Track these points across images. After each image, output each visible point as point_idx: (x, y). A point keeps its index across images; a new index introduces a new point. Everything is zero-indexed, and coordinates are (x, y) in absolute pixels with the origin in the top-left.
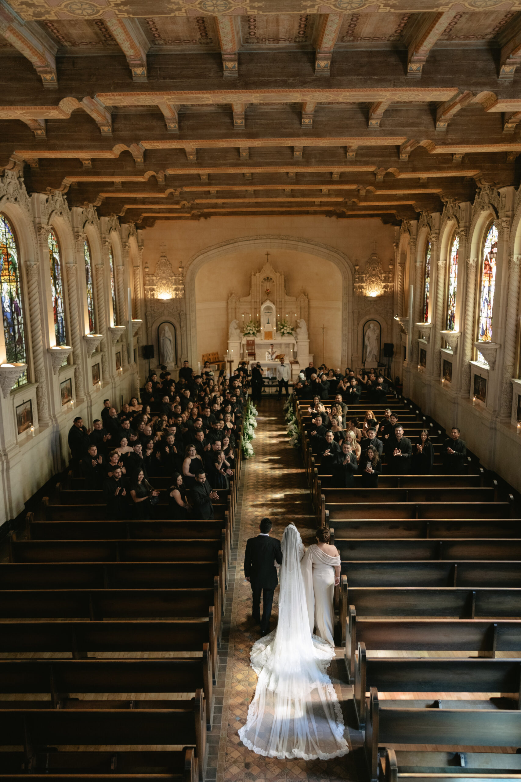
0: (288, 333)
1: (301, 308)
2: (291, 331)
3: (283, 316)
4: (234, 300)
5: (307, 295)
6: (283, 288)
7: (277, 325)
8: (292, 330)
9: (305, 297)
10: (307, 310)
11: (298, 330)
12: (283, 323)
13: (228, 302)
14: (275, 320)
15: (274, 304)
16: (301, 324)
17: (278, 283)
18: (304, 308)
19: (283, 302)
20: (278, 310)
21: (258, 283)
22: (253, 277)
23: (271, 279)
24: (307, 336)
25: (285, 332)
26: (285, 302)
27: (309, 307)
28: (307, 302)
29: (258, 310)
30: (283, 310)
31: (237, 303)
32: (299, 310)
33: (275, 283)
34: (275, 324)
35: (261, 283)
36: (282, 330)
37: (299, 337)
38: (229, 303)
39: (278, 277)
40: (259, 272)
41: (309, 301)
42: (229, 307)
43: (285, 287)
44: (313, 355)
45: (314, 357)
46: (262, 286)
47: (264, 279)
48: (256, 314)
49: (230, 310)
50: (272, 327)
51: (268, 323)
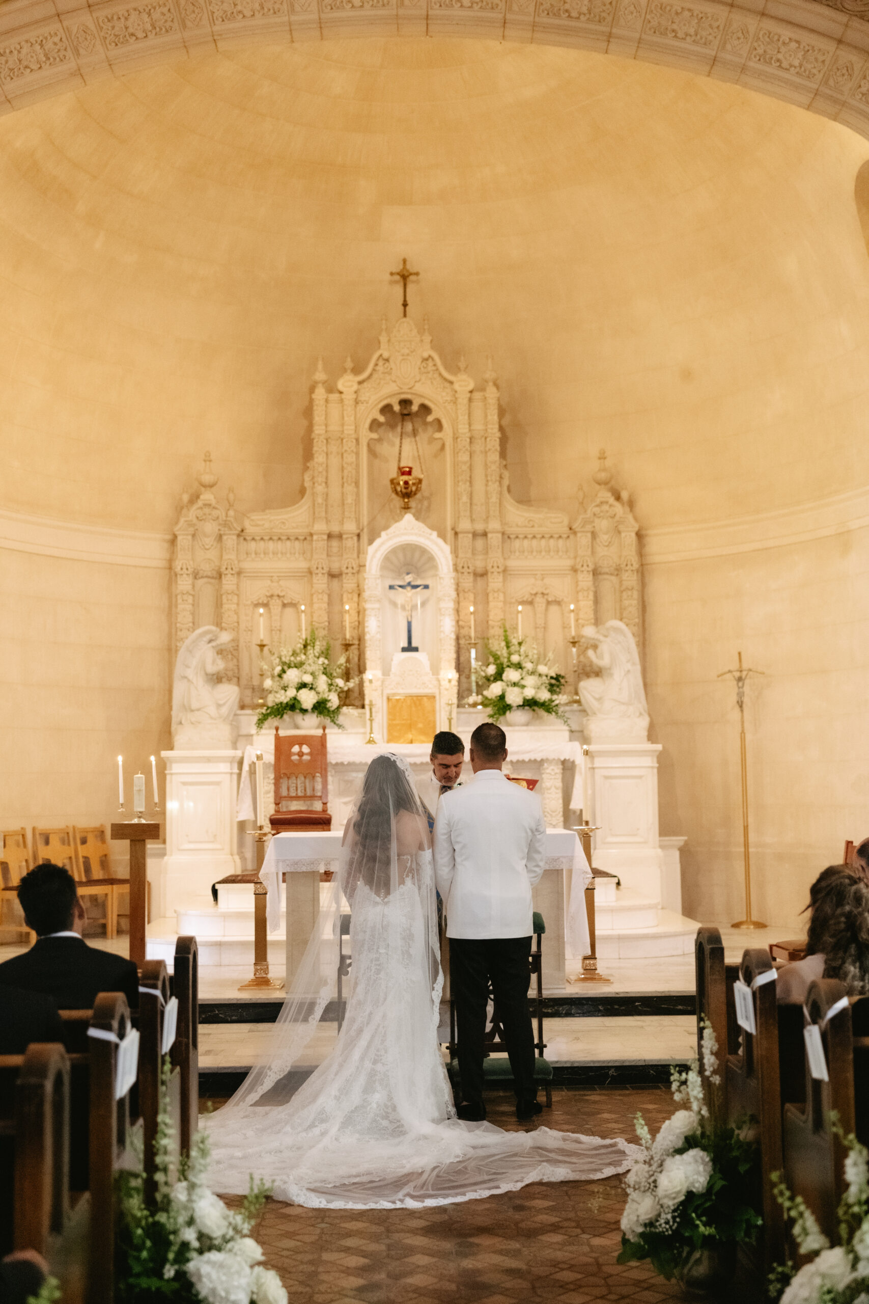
0: (531, 704)
1: (596, 573)
2: (544, 695)
3: (496, 613)
4: (210, 528)
5: (631, 504)
6: (495, 457)
7: (461, 667)
8: (556, 683)
9: (618, 508)
10: (630, 579)
11: (589, 688)
12: (498, 646)
13: (173, 541)
14: (448, 626)
15: (442, 535)
16: (605, 647)
17: (463, 429)
18: (618, 571)
19: (495, 539)
20: (468, 582)
21: (349, 429)
22: (320, 394)
23: (425, 409)
24: (644, 723)
25: (514, 697)
26: (506, 537)
27: (643, 571)
28: (629, 537)
29: (349, 583)
30: (495, 581)
31: (230, 540)
32: (586, 580)
33: (447, 434)
34: (450, 655)
35: (366, 435)
36: (495, 689)
37: (595, 727)
38: (183, 541)
39: (463, 399)
40: (356, 370)
41: (640, 536)
42: (178, 565)
43: (503, 454)
44: (680, 840)
45: (687, 855)
46: (372, 453)
47: (386, 409)
48: (333, 601)
49: (184, 584)
50: (435, 670)
51: (410, 648)
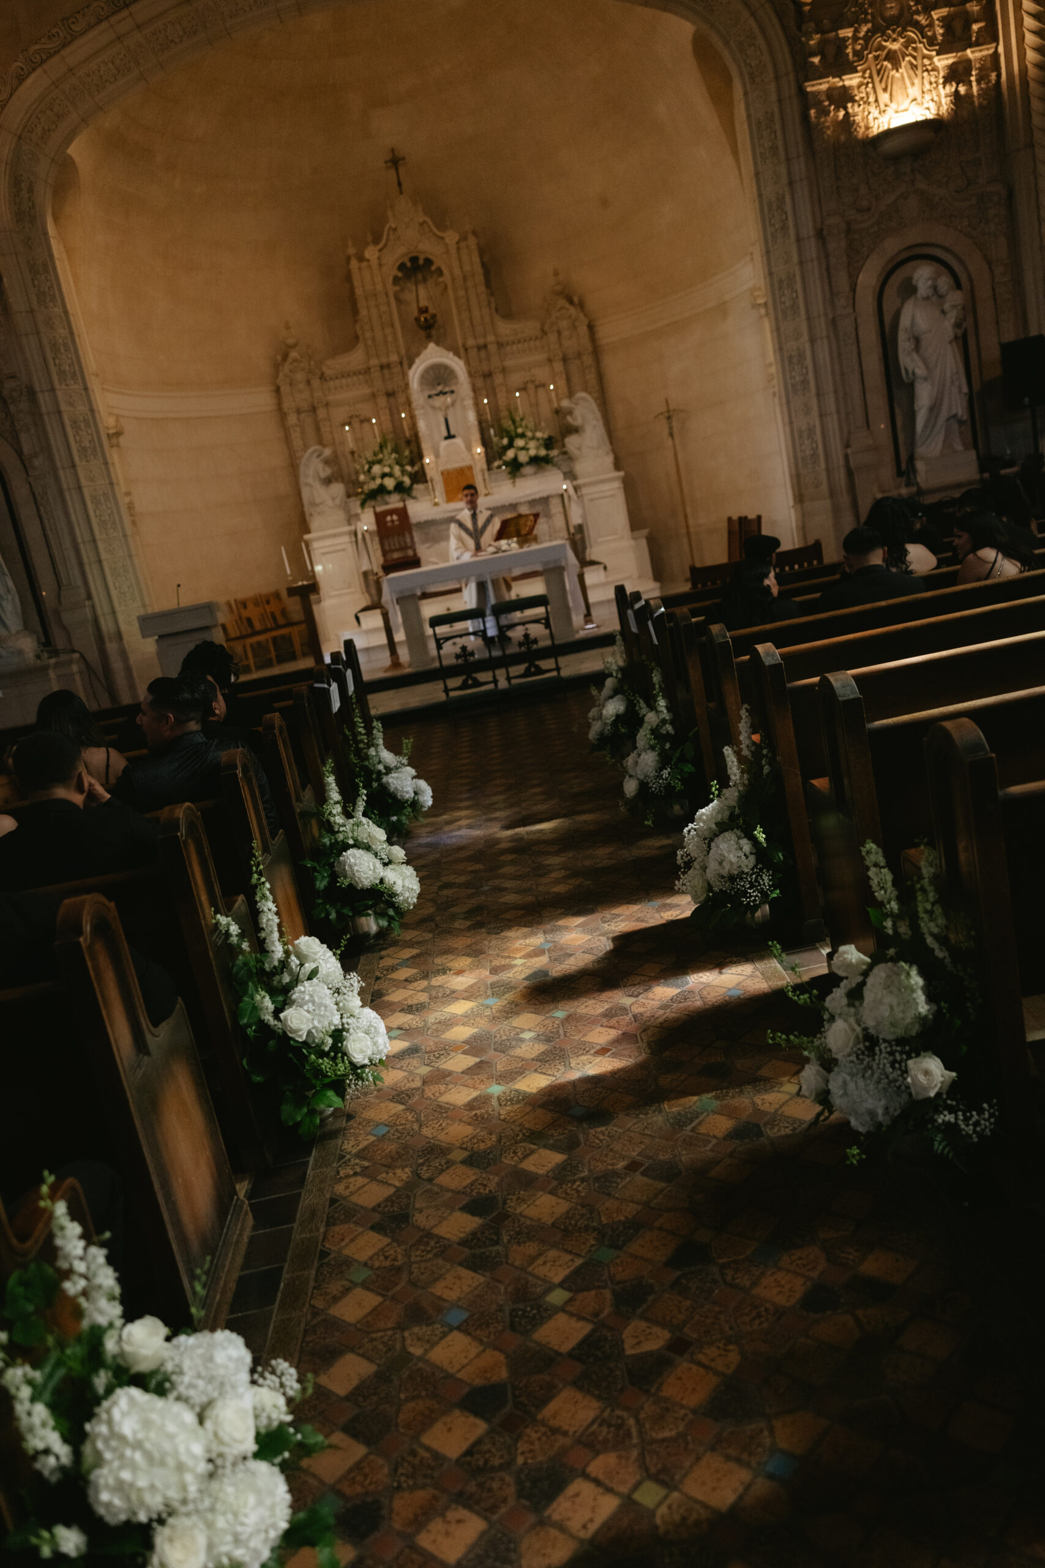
0: (535, 461)
1: (565, 360)
2: (543, 452)
3: (502, 402)
4: (300, 376)
5: (581, 305)
6: (482, 288)
7: (485, 443)
8: (549, 443)
9: (573, 310)
10: (588, 360)
11: (572, 441)
12: (507, 424)
13: (278, 390)
14: (472, 416)
15: (457, 354)
16: (577, 413)
17: (457, 272)
18: (579, 355)
19: (493, 348)
20: (480, 383)
21: (379, 287)
22: (354, 264)
23: (429, 262)
24: (609, 460)
25: (523, 457)
26: (500, 345)
27: (597, 352)
28: (583, 329)
29: (401, 399)
30: (498, 379)
31: (316, 383)
32: (559, 366)
33: (447, 278)
34: (476, 436)
35: (392, 289)
36: (510, 454)
37: (579, 468)
38: (285, 389)
39: (453, 250)
40: (376, 240)
41: (591, 327)
42: (286, 406)
43: (488, 284)
44: (645, 532)
45: (651, 541)
46: (399, 301)
47: (402, 267)
48: (394, 413)
49: (292, 419)
50: (469, 448)
51: (450, 436)
